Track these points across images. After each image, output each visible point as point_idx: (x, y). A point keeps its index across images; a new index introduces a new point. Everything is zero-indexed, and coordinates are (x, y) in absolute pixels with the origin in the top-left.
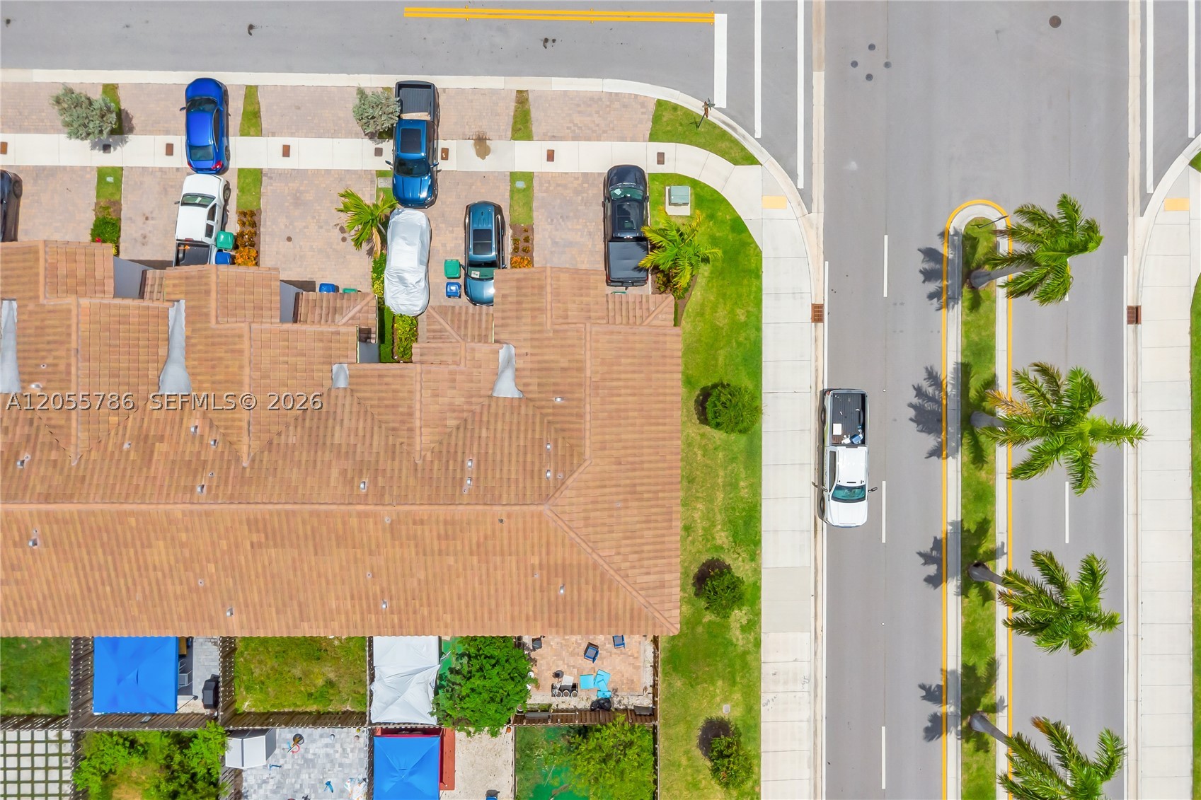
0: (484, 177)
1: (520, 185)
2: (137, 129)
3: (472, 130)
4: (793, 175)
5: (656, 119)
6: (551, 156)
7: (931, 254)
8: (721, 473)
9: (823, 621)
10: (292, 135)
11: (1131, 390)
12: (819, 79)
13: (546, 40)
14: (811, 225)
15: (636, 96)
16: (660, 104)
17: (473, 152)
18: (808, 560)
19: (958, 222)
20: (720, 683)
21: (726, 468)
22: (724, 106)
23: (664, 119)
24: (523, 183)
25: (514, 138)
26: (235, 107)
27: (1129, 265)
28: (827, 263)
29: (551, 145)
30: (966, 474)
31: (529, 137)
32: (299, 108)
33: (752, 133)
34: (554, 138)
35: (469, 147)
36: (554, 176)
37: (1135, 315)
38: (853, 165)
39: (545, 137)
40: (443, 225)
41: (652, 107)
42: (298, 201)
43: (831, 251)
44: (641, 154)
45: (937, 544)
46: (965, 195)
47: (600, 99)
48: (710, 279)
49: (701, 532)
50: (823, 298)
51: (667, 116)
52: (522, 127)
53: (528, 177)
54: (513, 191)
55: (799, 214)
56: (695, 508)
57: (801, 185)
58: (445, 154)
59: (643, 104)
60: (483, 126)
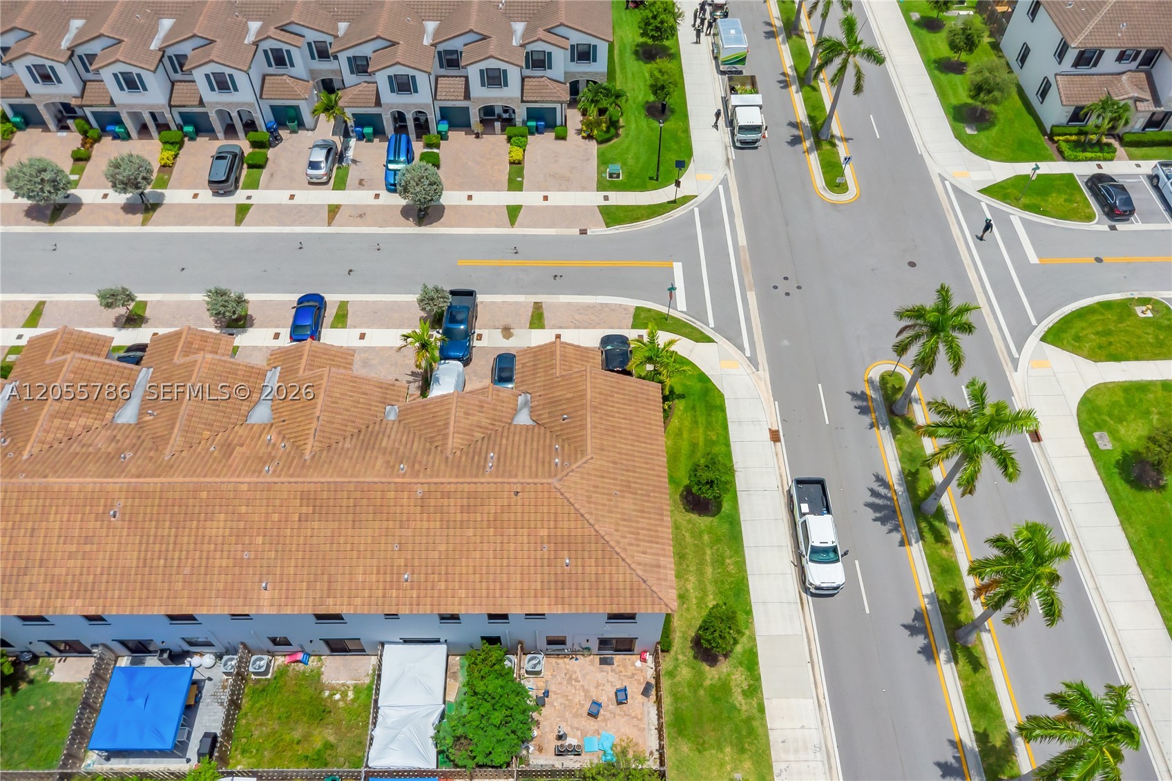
0: (508, 350)
2: (256, 325)
3: (503, 323)
4: (741, 348)
5: (636, 316)
6: (558, 336)
7: (860, 396)
8: (709, 552)
9: (823, 689)
10: (369, 327)
11: (1053, 489)
12: (752, 296)
13: (556, 276)
14: (760, 379)
15: (620, 305)
16: (637, 308)
17: (500, 336)
18: (798, 628)
19: (874, 373)
20: (728, 750)
21: (711, 548)
22: (685, 310)
23: (642, 316)
25: (531, 328)
26: (330, 313)
27: (1018, 402)
28: (776, 403)
29: (558, 331)
30: (928, 552)
31: (542, 327)
32: (376, 313)
33: (707, 325)
34: (560, 327)
35: (498, 333)
37: (1036, 436)
38: (786, 343)
39: (553, 327)
40: (475, 378)
41: (633, 311)
43: (779, 394)
45: (919, 616)
46: (875, 358)
47: (595, 307)
48: (686, 410)
49: (694, 601)
50: (777, 425)
51: (643, 314)
52: (537, 322)
55: (749, 372)
56: (687, 580)
57: (748, 354)
58: (480, 337)
59: (626, 308)
60: (508, 321)
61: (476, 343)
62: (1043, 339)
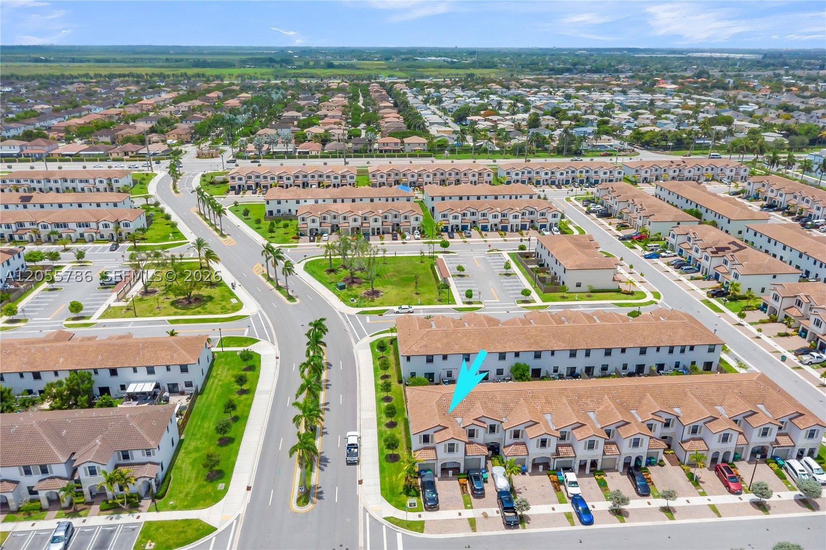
0: (482, 507)
1: (469, 506)
2: (607, 511)
3: (489, 519)
4: (370, 516)
5: (423, 527)
6: (460, 514)
7: (320, 498)
9: (358, 421)
10: (553, 514)
12: (361, 544)
15: (431, 534)
16: (422, 532)
17: (488, 513)
18: (363, 431)
19: (310, 506)
22: (398, 533)
24: (468, 505)
25: (474, 519)
26: (576, 520)
27: (248, 500)
28: (357, 494)
29: (460, 517)
31: (469, 519)
32: (554, 521)
35: (489, 515)
36: (458, 509)
37: (249, 489)
38: (348, 520)
39: (463, 519)
41: (425, 531)
42: (544, 496)
43: (357, 498)
44: (427, 516)
46: (307, 513)
47: (445, 532)
50: (359, 486)
51: (419, 528)
52: (472, 523)
53: (466, 508)
54: (471, 503)
55: (368, 506)
57: (367, 514)
58: (498, 512)
59: (429, 532)
60: (486, 521)
61: (498, 509)
62: (216, 529)
